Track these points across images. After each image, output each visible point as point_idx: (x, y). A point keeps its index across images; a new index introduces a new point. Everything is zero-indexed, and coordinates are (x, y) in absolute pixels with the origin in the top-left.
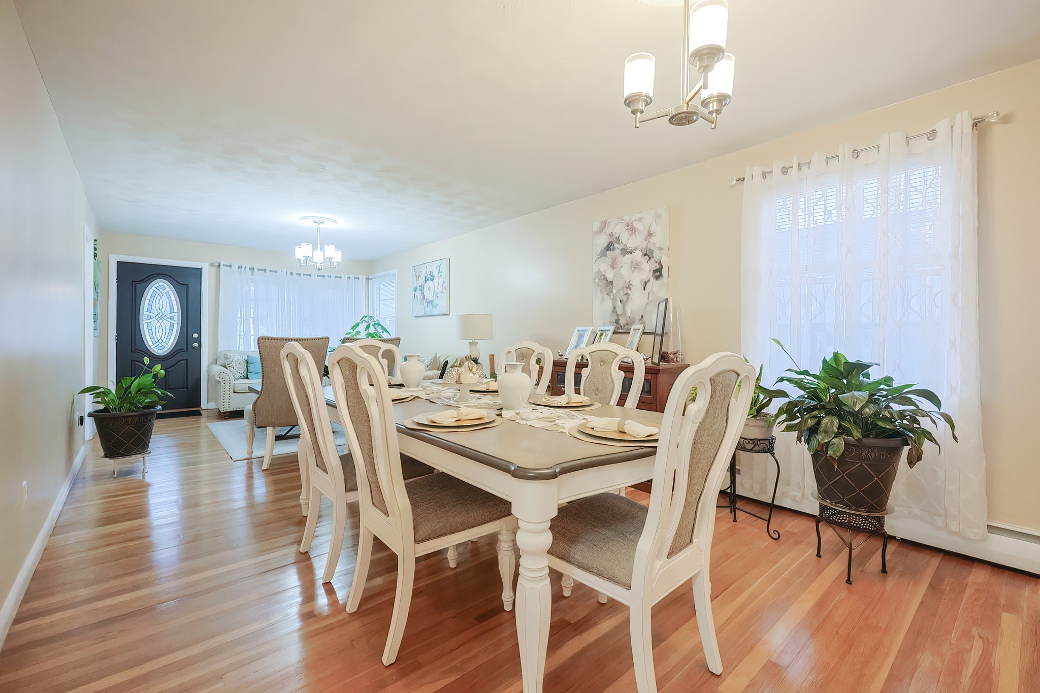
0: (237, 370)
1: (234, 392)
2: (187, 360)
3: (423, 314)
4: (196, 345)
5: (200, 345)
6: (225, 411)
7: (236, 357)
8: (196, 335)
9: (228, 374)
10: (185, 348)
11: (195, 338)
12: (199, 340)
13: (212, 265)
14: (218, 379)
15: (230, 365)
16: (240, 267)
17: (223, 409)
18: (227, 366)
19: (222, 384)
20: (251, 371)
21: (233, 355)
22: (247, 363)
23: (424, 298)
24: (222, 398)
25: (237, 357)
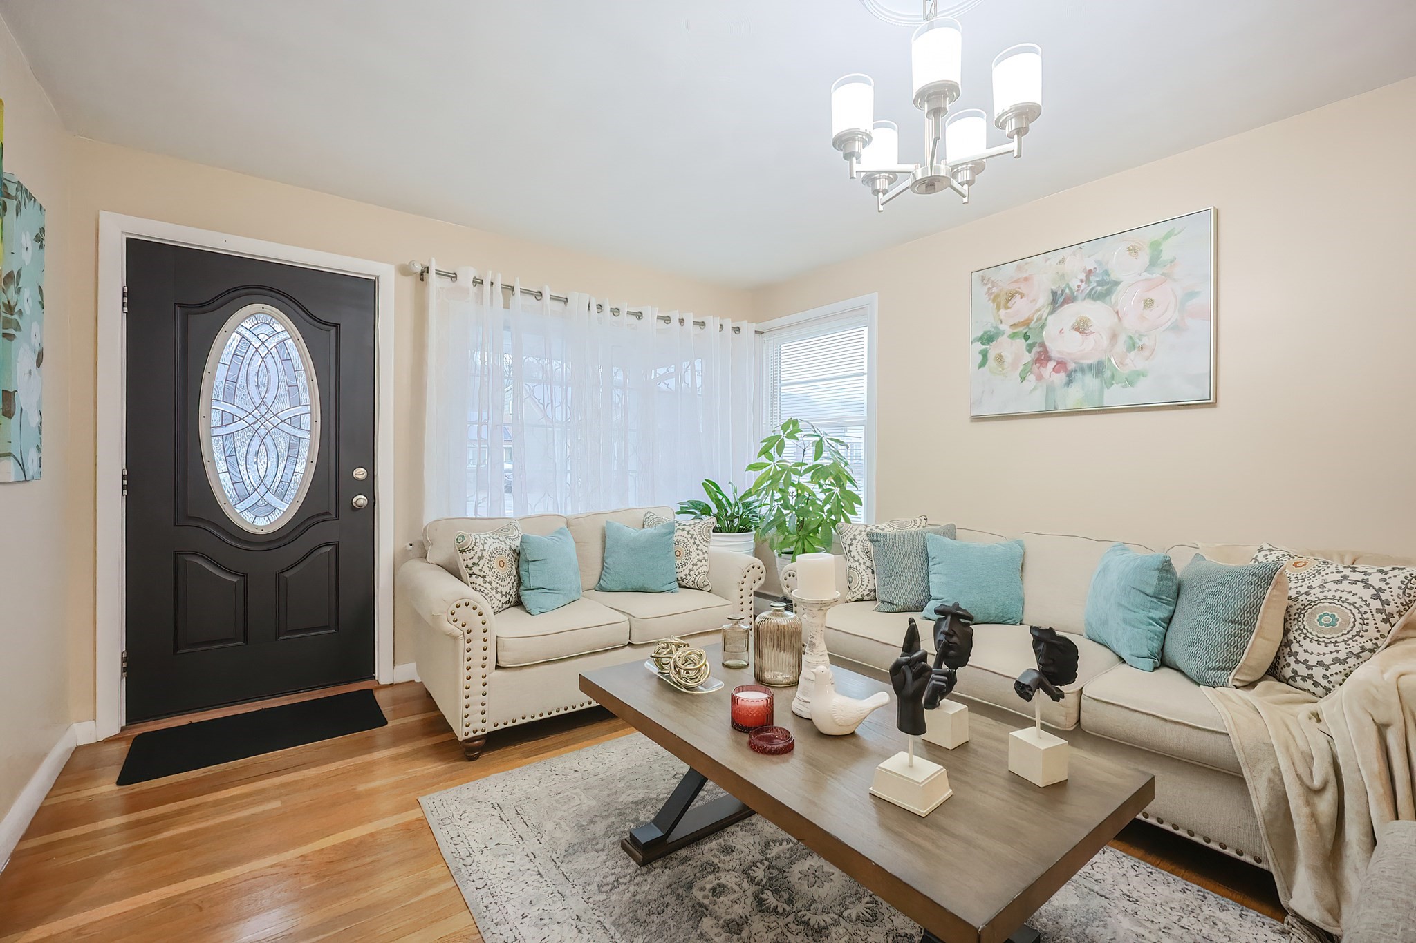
0: (494, 585)
1: (498, 667)
2: (336, 545)
3: (1042, 408)
4: (361, 500)
5: (373, 501)
6: (471, 735)
7: (489, 542)
8: (361, 473)
9: (473, 603)
10: (333, 512)
11: (357, 480)
12: (369, 487)
13: (404, 271)
14: (449, 627)
15: (476, 570)
16: (478, 282)
17: (466, 730)
18: (465, 572)
19: (462, 644)
20: (534, 584)
21: (480, 537)
22: (518, 560)
23: (1043, 357)
24: (462, 692)
25: (492, 544)
